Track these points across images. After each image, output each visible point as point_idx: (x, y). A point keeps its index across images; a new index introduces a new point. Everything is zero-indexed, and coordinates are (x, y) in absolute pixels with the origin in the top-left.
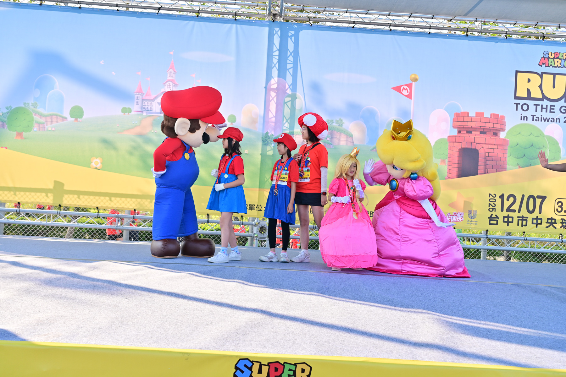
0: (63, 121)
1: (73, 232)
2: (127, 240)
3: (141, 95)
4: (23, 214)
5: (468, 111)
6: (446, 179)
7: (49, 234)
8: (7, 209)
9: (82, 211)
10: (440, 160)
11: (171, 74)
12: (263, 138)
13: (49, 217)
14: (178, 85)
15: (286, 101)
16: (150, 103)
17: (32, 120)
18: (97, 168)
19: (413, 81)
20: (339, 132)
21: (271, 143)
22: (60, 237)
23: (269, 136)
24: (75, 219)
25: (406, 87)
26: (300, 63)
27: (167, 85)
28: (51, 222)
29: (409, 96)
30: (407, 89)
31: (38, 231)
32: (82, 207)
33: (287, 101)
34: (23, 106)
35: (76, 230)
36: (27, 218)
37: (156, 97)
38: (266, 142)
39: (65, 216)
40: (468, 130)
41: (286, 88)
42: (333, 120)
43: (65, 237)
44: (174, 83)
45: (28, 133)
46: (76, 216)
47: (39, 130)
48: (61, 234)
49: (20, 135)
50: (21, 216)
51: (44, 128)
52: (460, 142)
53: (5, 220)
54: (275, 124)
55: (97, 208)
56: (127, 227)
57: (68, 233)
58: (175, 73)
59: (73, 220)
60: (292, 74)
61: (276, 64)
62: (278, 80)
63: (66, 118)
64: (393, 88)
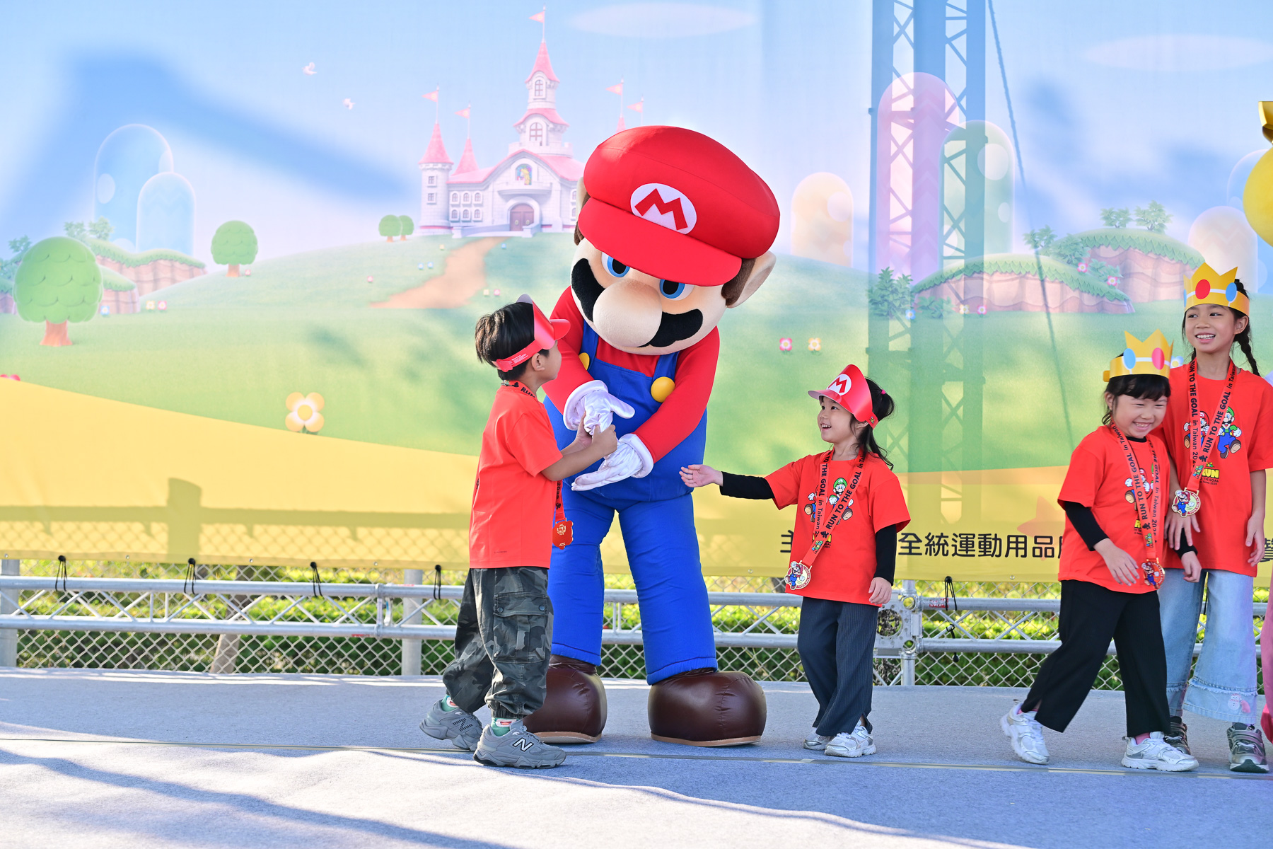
0: (192, 276)
1: (236, 650)
2: (414, 673)
3: (442, 170)
4: (75, 596)
7: (160, 659)
8: (27, 581)
9: (262, 579)
11: (539, 90)
12: (870, 291)
13: (159, 603)
15: (947, 155)
16: (472, 194)
17: (94, 280)
18: (308, 428)
20: (1150, 255)
21: (903, 306)
22: (195, 669)
23: (895, 282)
24: (240, 604)
26: (993, 12)
27: (528, 130)
28: (166, 622)
31: (125, 650)
32: (265, 564)
33: (954, 153)
34: (63, 234)
35: (246, 645)
36: (85, 606)
37: (493, 175)
38: (885, 307)
39: (209, 597)
41: (946, 110)
42: (1126, 212)
43: (209, 668)
44: (552, 122)
45: (82, 323)
46: (246, 597)
47: (118, 311)
48: (199, 659)
49: (57, 331)
50: (71, 603)
51: (134, 303)
53: (22, 617)
54: (914, 240)
55: (314, 565)
56: (413, 629)
57: (220, 653)
58: (552, 84)
59: (236, 609)
60: (965, 57)
61: (907, 23)
62: (916, 80)
63: (200, 266)
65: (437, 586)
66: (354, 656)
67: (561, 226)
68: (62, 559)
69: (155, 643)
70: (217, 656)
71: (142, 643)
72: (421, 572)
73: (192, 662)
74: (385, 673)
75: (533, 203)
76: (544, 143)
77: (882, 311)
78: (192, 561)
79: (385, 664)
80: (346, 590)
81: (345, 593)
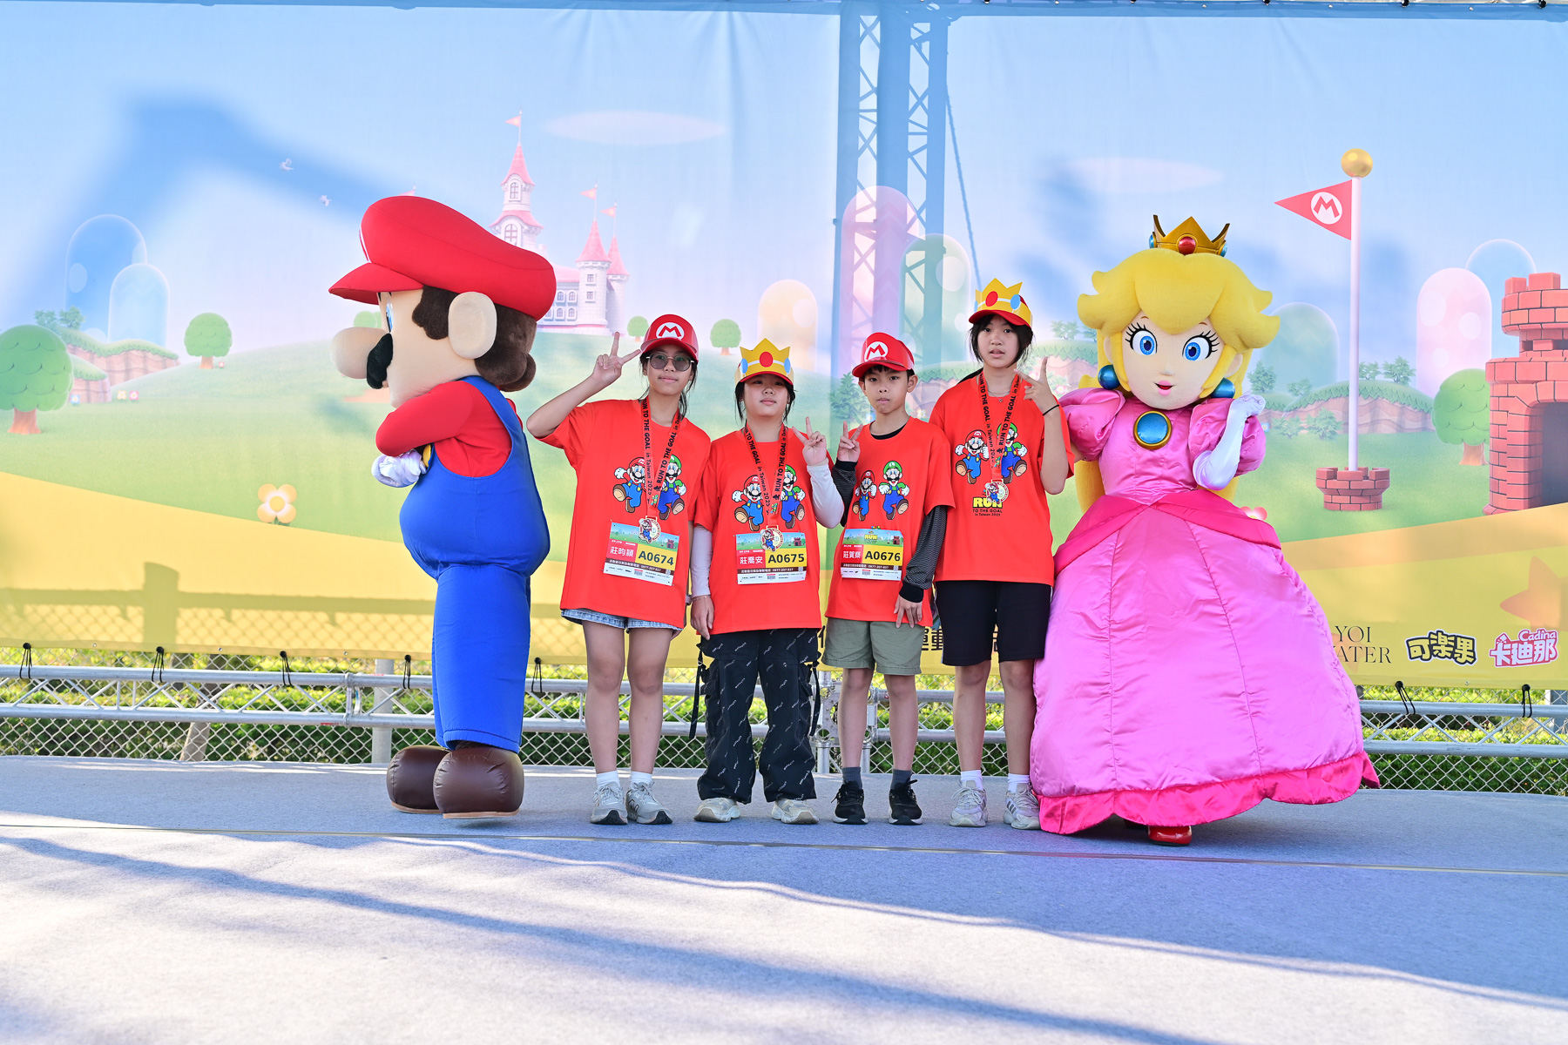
0: (165, 367)
4: (41, 683)
5: (1557, 272)
6: (1487, 514)
7: (128, 747)
9: (233, 667)
10: (1462, 446)
11: (515, 193)
12: (832, 395)
13: (125, 690)
14: (541, 228)
15: (908, 265)
17: (65, 368)
18: (280, 520)
19: (1352, 176)
22: (164, 757)
24: (210, 693)
25: (1327, 197)
26: (953, 129)
28: (133, 707)
29: (1342, 228)
30: (1331, 203)
31: (91, 738)
32: (233, 653)
33: (914, 262)
34: (33, 322)
35: (216, 733)
36: (53, 694)
39: (179, 686)
40: (1559, 337)
41: (908, 221)
42: (1074, 325)
45: (51, 412)
46: (215, 685)
47: (89, 400)
48: (167, 747)
49: (25, 418)
50: (37, 691)
51: (105, 392)
52: (1533, 382)
55: (283, 654)
56: (382, 718)
57: (189, 741)
58: (528, 187)
59: (205, 698)
60: (925, 170)
61: (871, 138)
62: (879, 193)
63: (173, 358)
64: (1281, 203)
65: (406, 676)
66: (325, 745)
68: (27, 646)
69: (122, 731)
70: (186, 744)
71: (109, 731)
72: (392, 662)
73: (163, 749)
74: (355, 761)
77: (843, 414)
78: (160, 650)
79: (355, 752)
80: (315, 679)
81: (315, 682)
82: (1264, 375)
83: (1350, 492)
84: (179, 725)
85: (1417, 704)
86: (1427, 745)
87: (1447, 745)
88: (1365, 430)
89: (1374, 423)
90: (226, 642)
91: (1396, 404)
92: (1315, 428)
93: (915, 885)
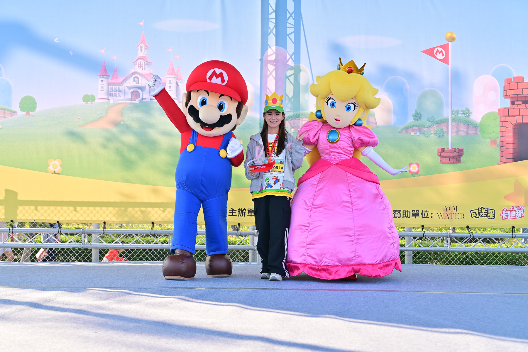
0: (12, 116)
2: (97, 261)
3: (106, 78)
5: (523, 76)
6: (499, 164)
9: (39, 227)
10: (489, 140)
14: (151, 63)
15: (288, 75)
16: (117, 87)
18: (56, 172)
19: (449, 41)
24: (31, 237)
25: (440, 49)
26: (303, 26)
30: (441, 51)
32: (40, 222)
35: (33, 252)
37: (125, 80)
40: (524, 100)
41: (287, 59)
44: (146, 61)
52: (515, 116)
56: (96, 245)
58: (146, 48)
59: (29, 239)
60: (293, 41)
61: (273, 29)
62: (276, 49)
63: (15, 112)
64: (423, 52)
65: (104, 229)
66: (74, 255)
67: (150, 99)
72: (98, 224)
74: (85, 261)
75: (140, 91)
76: (143, 69)
78: (12, 221)
79: (86, 258)
80: (70, 231)
81: (70, 232)
82: (418, 115)
83: (449, 157)
84: (20, 249)
85: (474, 234)
86: (478, 249)
87: (485, 248)
88: (454, 134)
89: (458, 131)
90: (35, 218)
91: (465, 125)
92: (437, 134)
93: (292, 302)
